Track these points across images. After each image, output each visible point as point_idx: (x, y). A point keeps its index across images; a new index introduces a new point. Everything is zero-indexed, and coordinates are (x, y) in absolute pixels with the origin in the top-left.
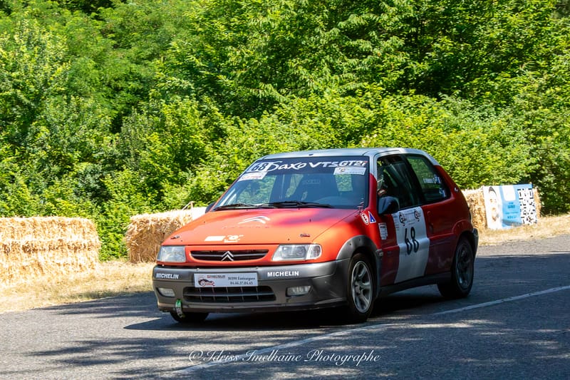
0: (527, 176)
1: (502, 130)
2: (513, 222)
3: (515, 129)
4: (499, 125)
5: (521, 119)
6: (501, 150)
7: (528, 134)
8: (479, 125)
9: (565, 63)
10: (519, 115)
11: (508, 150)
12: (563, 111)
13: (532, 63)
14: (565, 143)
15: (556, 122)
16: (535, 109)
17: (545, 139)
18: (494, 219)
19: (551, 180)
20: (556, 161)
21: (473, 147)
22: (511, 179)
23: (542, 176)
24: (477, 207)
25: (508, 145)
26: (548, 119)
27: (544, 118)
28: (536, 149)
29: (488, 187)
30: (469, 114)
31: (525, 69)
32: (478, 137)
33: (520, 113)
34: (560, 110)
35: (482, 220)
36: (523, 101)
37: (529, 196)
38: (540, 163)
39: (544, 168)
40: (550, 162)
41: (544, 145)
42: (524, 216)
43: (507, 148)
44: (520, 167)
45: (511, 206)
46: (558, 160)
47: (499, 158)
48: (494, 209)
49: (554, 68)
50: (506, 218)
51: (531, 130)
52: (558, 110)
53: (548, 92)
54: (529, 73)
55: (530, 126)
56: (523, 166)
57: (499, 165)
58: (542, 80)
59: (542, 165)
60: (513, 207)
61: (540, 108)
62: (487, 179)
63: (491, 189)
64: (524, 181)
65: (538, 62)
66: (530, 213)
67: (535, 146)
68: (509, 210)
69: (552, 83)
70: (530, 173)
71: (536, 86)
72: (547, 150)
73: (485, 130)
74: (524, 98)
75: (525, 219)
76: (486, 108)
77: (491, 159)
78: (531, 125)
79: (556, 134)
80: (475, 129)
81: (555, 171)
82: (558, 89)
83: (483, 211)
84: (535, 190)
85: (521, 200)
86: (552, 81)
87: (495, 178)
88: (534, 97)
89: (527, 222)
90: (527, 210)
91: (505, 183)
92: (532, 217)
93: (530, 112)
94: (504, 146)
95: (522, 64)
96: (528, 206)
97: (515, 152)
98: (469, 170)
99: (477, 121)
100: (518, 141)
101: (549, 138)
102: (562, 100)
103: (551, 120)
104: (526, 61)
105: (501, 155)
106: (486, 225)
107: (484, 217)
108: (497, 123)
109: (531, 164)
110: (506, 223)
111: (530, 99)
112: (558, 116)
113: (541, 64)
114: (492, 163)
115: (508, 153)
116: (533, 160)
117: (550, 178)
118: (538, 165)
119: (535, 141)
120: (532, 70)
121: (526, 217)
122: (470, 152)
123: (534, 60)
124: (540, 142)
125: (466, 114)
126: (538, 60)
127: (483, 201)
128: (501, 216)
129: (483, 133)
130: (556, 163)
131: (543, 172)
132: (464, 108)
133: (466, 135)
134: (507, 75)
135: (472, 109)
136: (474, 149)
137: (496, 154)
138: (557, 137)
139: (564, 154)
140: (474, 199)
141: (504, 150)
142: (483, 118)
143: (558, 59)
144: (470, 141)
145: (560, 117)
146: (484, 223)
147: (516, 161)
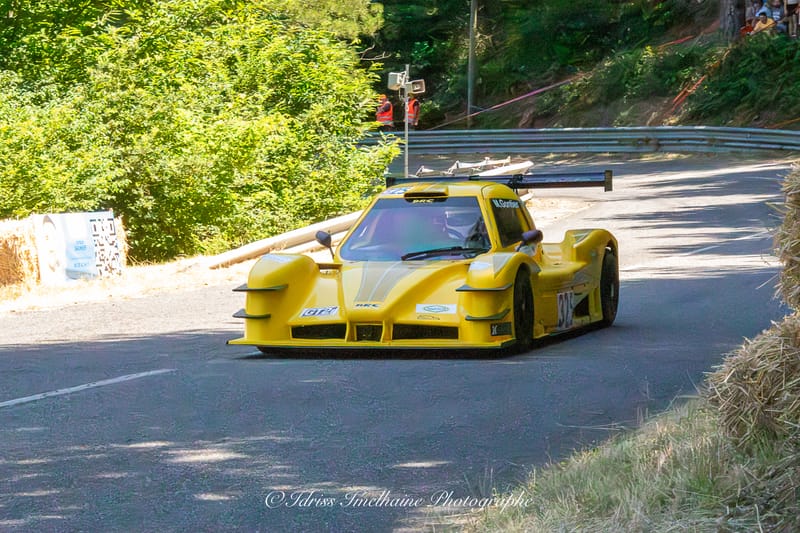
0: (109, 197)
1: (70, 122)
2: (83, 273)
3: (92, 120)
4: (63, 115)
5: (100, 105)
6: (68, 156)
7: (112, 129)
8: (31, 112)
9: (169, 16)
10: (97, 98)
11: (79, 155)
12: (167, 92)
13: (116, 12)
14: (169, 144)
15: (155, 111)
16: (123, 88)
17: (140, 138)
18: (53, 269)
19: (149, 205)
20: (157, 175)
21: (21, 148)
22: (84, 203)
23: (134, 199)
24: (23, 248)
25: (79, 146)
26: (143, 106)
27: (136, 104)
28: (125, 155)
29: (42, 216)
30: (15, 94)
31: (107, 23)
32: (30, 133)
33: (98, 94)
34: (162, 92)
35: (32, 269)
36: (105, 75)
37: (108, 231)
38: (132, 176)
39: (137, 184)
40: (148, 175)
41: (138, 148)
42: (102, 263)
43: (78, 151)
44: (97, 183)
45: (80, 247)
46: (160, 172)
47: (64, 167)
48: (51, 252)
49: (152, 22)
50: (72, 267)
51: (116, 124)
52: (158, 91)
53: (142, 61)
54: (112, 30)
55: (114, 116)
56: (103, 181)
57: (63, 179)
58: (133, 42)
59: (134, 180)
60: (83, 248)
61: (130, 86)
62: (44, 202)
63: (47, 220)
64: (104, 206)
65: (127, 11)
66: (110, 259)
67: (123, 149)
68: (76, 254)
69: (150, 47)
70: (115, 194)
71: (123, 51)
72: (141, 157)
73: (42, 121)
74: (106, 69)
75: (103, 269)
76: (43, 85)
77: (51, 169)
78: (117, 114)
79: (155, 130)
80: (24, 120)
81: (155, 190)
82: (159, 58)
83: (33, 255)
84: (119, 222)
85: (96, 238)
86: (150, 44)
87: (57, 201)
88: (121, 70)
89: (105, 273)
90: (106, 254)
91: (73, 209)
92: (114, 264)
93: (113, 94)
94: (72, 149)
95: (101, 14)
96: (107, 247)
97: (90, 159)
98: (15, 187)
99: (27, 106)
100: (94, 140)
101: (145, 137)
102: (164, 74)
103: (148, 106)
104: (108, 10)
105: (68, 164)
106: (39, 277)
107: (34, 264)
108: (60, 111)
109: (117, 178)
110: (72, 274)
111: (115, 73)
112: (159, 101)
113: (133, 15)
114: (53, 176)
115: (79, 159)
116: (119, 172)
117: (148, 203)
118: (127, 182)
119: (124, 141)
120: (117, 25)
121: (105, 264)
122: (16, 157)
123: (119, 8)
124: (130, 143)
125: (10, 94)
126: (127, 8)
127: (33, 239)
128: (65, 264)
129: (39, 126)
130: (156, 178)
131: (136, 192)
132: (7, 84)
133: (10, 130)
134: (76, 31)
135: (20, 85)
136: (23, 153)
137: (59, 161)
138: (159, 135)
139: (171, 164)
140: (19, 236)
141: (72, 155)
142: (37, 101)
143: (158, 9)
144: (15, 140)
145: (162, 104)
146: (35, 274)
147: (92, 174)
